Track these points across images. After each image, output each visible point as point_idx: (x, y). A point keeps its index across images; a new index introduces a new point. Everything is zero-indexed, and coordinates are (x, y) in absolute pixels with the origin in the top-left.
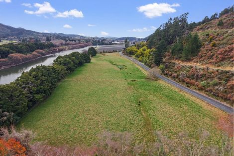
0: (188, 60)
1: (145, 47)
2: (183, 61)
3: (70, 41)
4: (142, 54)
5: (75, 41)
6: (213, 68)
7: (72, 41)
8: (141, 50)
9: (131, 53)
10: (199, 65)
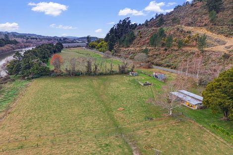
0: (128, 47)
1: (103, 42)
2: (126, 48)
3: (32, 39)
4: (101, 47)
5: (36, 39)
6: (138, 49)
7: (34, 39)
8: (100, 44)
9: (93, 47)
10: (133, 49)
